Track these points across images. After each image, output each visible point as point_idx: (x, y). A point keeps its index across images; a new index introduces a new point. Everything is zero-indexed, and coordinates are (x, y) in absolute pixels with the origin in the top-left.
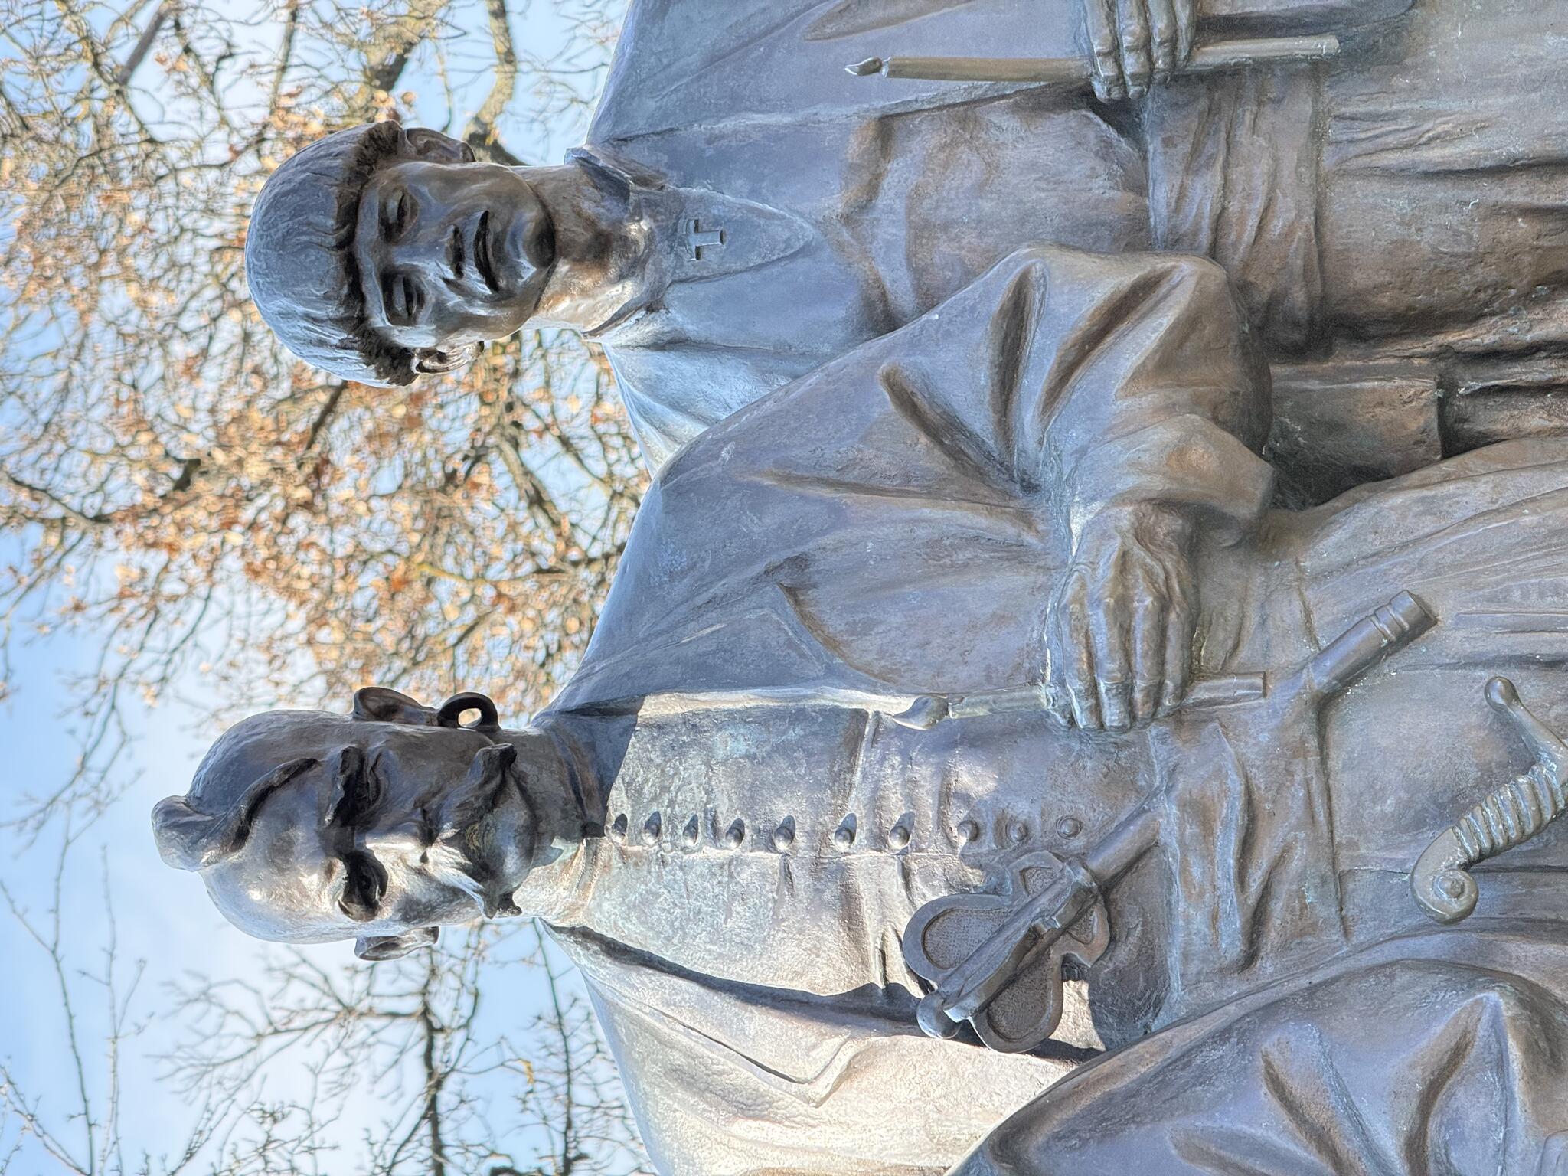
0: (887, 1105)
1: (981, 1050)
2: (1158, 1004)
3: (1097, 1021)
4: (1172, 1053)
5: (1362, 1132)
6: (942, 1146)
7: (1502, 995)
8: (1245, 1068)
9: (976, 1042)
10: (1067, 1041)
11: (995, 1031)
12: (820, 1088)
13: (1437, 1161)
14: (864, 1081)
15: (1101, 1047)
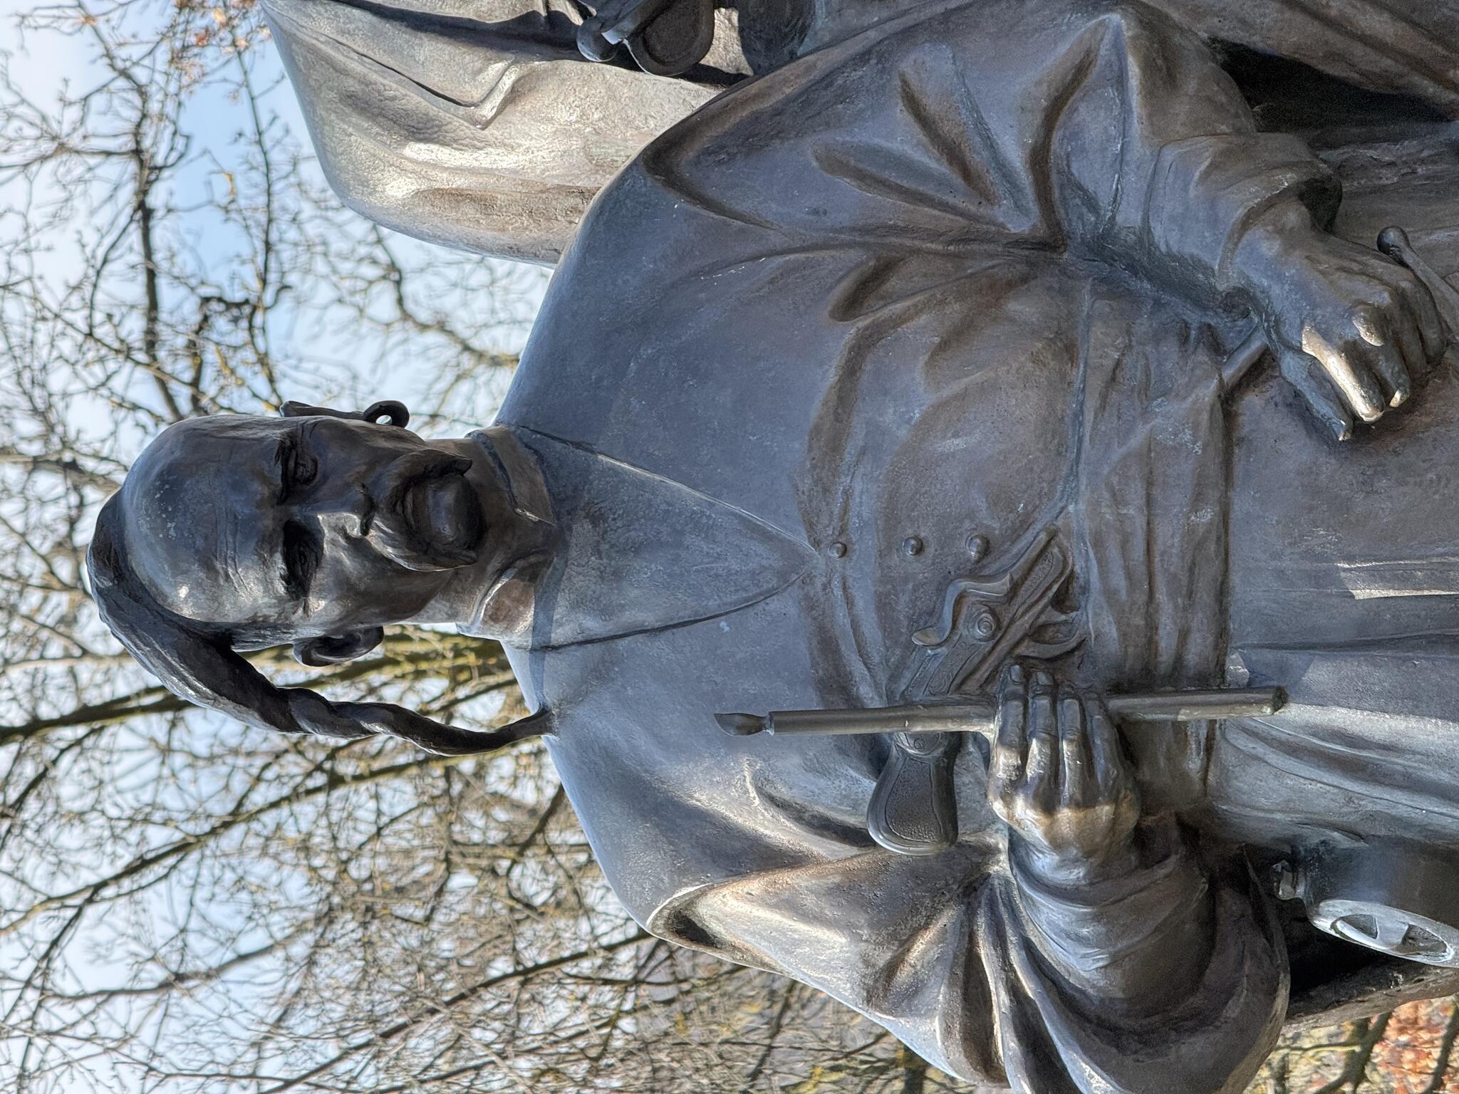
0: (550, 128)
1: (637, 74)
2: (803, 31)
3: (746, 48)
4: (816, 74)
5: (990, 144)
6: (600, 166)
7: (1124, 16)
8: (883, 87)
9: (633, 67)
10: (717, 66)
11: (650, 54)
12: (488, 110)
13: (1059, 173)
14: (527, 104)
15: (749, 72)
